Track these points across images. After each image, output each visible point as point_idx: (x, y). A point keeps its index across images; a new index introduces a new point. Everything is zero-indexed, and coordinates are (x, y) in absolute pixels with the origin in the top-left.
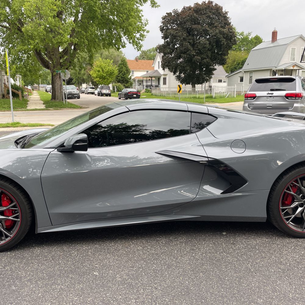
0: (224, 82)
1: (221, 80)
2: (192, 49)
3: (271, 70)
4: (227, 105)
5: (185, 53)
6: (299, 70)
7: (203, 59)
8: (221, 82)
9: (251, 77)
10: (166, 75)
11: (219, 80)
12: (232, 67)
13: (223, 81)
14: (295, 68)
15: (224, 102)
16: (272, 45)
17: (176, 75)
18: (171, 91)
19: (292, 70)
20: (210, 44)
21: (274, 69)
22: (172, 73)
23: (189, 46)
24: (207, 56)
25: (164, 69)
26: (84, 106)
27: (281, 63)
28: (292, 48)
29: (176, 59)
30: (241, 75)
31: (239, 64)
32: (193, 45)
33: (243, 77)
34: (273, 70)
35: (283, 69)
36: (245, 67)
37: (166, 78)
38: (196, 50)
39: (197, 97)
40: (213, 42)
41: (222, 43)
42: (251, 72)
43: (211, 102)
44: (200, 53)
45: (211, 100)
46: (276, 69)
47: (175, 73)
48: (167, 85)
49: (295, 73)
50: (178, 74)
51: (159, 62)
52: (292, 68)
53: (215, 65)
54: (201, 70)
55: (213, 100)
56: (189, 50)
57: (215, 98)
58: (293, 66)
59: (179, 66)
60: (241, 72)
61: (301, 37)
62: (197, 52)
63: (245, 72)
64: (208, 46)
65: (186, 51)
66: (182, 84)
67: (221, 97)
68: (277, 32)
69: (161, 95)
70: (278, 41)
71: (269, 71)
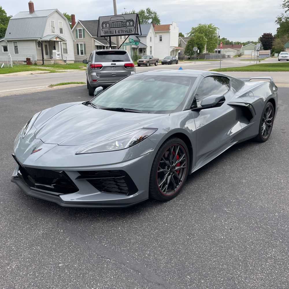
3: (36, 40)
6: (61, 41)
9: (16, 47)
14: (58, 40)
15: (5, 72)
16: (30, 16)
19: (55, 41)
21: (39, 40)
27: (45, 35)
28: (51, 21)
30: (4, 44)
33: (7, 47)
34: (39, 41)
35: (49, 40)
36: (7, 36)
42: (15, 42)
46: (41, 40)
49: (57, 44)
52: (55, 40)
58: (56, 38)
60: (3, 40)
61: (56, 11)
63: (8, 41)
68: (33, 3)
70: (36, 12)
71: (35, 42)
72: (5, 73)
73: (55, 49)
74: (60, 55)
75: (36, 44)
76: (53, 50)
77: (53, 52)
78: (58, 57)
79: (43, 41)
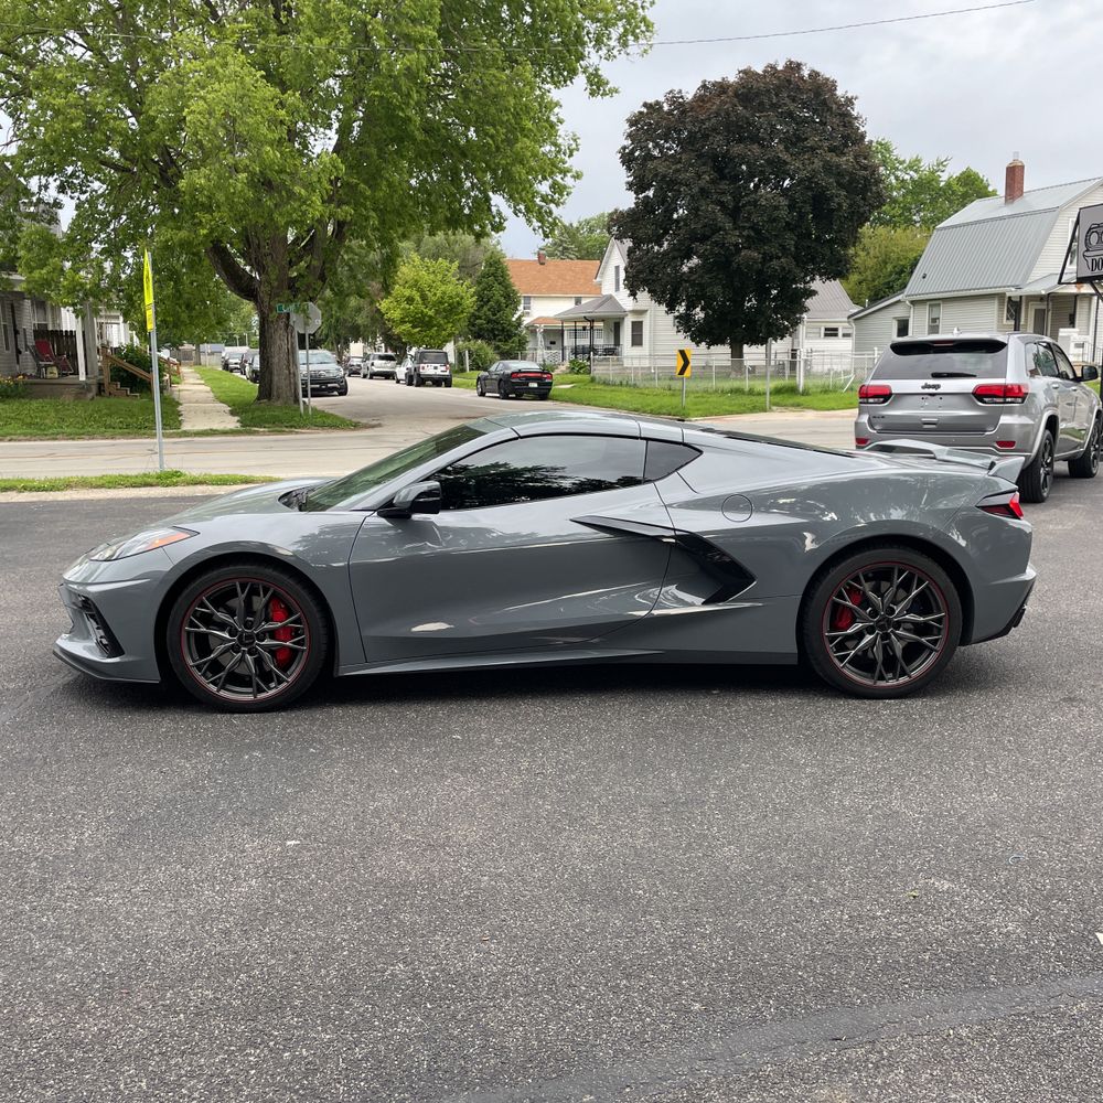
0: (844, 335)
1: (836, 329)
2: (728, 226)
3: (1001, 296)
4: (843, 417)
5: (703, 239)
7: (767, 258)
8: (836, 335)
9: (934, 320)
10: (642, 312)
11: (826, 329)
12: (876, 283)
13: (840, 333)
14: (1086, 290)
15: (833, 405)
16: (1006, 211)
17: (677, 314)
18: (659, 368)
19: (1076, 296)
20: (791, 207)
21: (1012, 293)
22: (664, 308)
23: (719, 214)
24: (783, 248)
25: (633, 294)
26: (364, 421)
27: (1037, 273)
29: (674, 258)
30: (900, 312)
31: (902, 271)
32: (734, 213)
33: (907, 321)
34: (1010, 298)
35: (1043, 293)
36: (916, 286)
37: (641, 322)
38: (744, 228)
39: (747, 389)
40: (805, 202)
41: (834, 205)
42: (934, 303)
43: (793, 405)
44: (757, 238)
45: (791, 401)
46: (1019, 293)
47: (671, 307)
48: (645, 349)
49: (1086, 305)
50: (682, 309)
51: (617, 268)
52: (1074, 291)
53: (813, 279)
54: (762, 294)
55: (801, 399)
56: (720, 229)
57: (806, 393)
59: (686, 282)
60: (900, 301)
62: (748, 236)
63: (913, 302)
64: (783, 213)
65: (708, 231)
66: (698, 344)
67: (826, 391)
68: (1023, 167)
69: (624, 383)
70: (1027, 198)
71: (996, 302)
72: (833, 409)
73: (1072, 323)
74: (1088, 348)
75: (1000, 310)
76: (1061, 330)
77: (1060, 334)
78: (1079, 355)
79: (1031, 296)
